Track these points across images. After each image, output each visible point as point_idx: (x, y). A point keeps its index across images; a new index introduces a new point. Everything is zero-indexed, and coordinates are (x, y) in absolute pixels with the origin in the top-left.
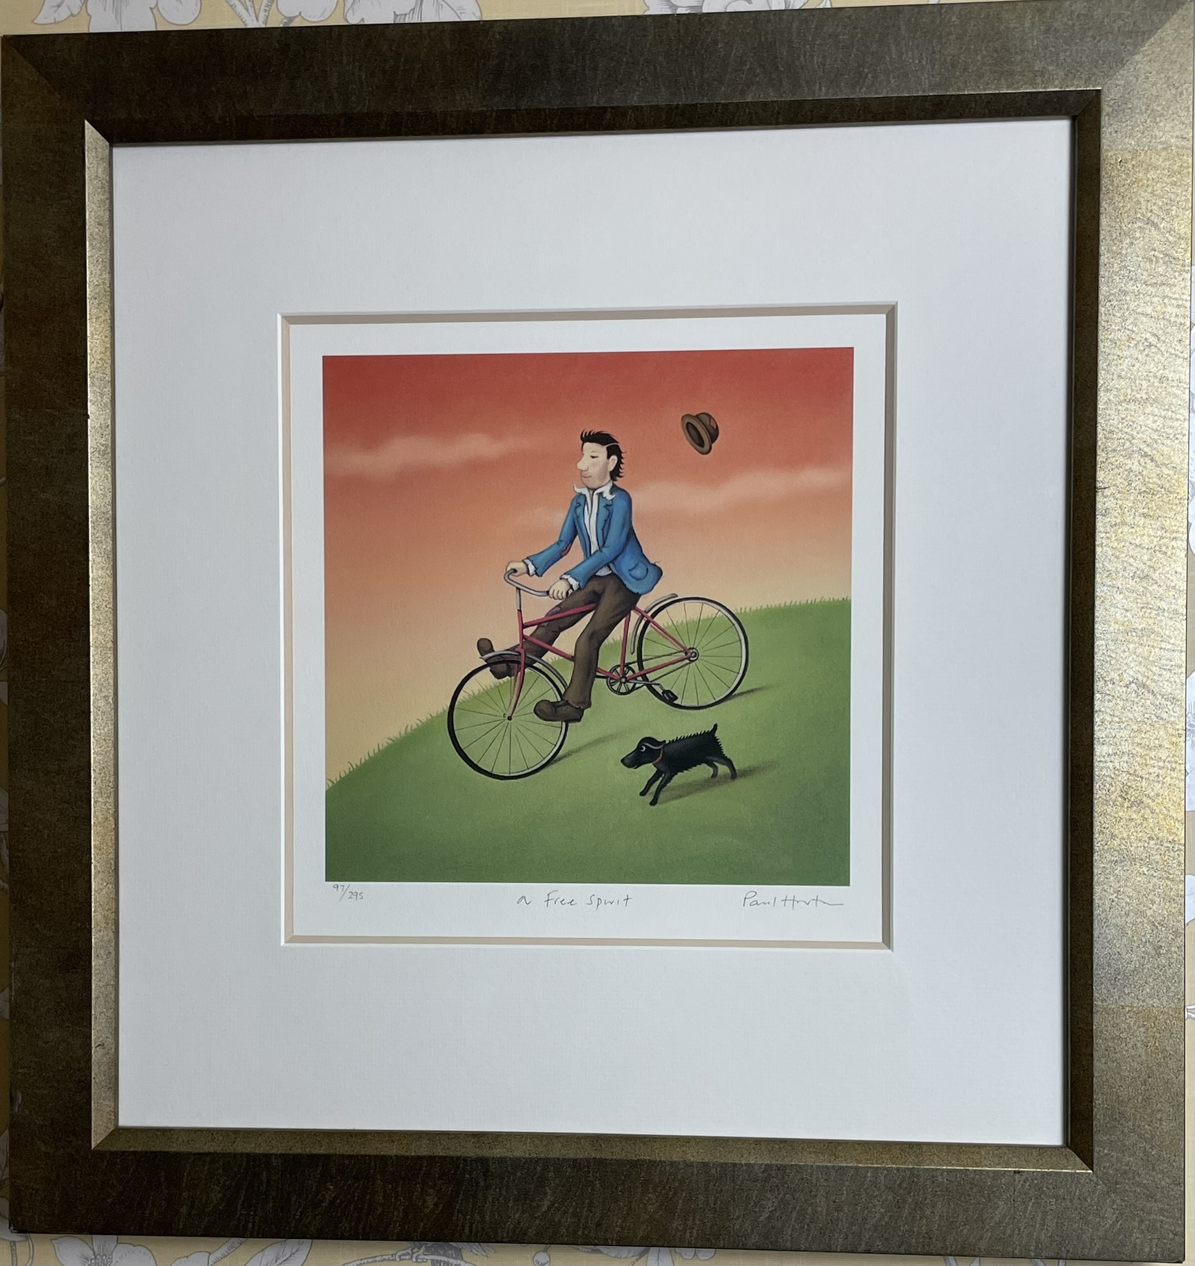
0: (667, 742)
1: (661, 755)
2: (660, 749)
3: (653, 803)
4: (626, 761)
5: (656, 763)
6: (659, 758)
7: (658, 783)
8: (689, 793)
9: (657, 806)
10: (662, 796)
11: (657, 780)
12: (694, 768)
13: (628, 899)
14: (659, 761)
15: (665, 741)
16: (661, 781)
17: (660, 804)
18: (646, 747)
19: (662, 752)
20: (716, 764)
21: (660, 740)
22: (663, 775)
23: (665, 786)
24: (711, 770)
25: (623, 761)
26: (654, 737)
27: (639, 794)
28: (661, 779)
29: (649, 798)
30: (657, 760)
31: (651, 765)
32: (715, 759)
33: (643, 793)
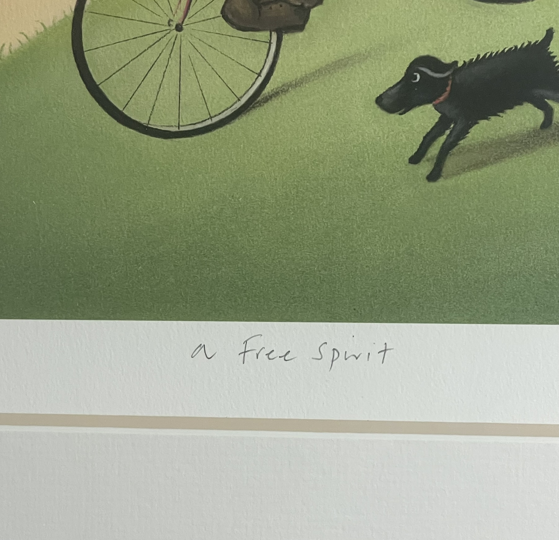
0: (460, 64)
1: (448, 89)
2: (447, 77)
3: (433, 176)
4: (385, 101)
5: (440, 103)
6: (446, 95)
7: (442, 139)
8: (499, 158)
9: (441, 182)
10: (450, 163)
11: (441, 133)
12: (508, 111)
13: (386, 350)
14: (446, 100)
15: (456, 63)
16: (449, 136)
17: (446, 178)
18: (421, 73)
19: (450, 82)
20: (550, 102)
21: (447, 60)
22: (452, 126)
23: (457, 145)
24: (540, 115)
25: (379, 101)
26: (436, 55)
27: (407, 159)
28: (448, 132)
29: (425, 167)
30: (441, 99)
31: (430, 106)
32: (549, 93)
33: (415, 159)
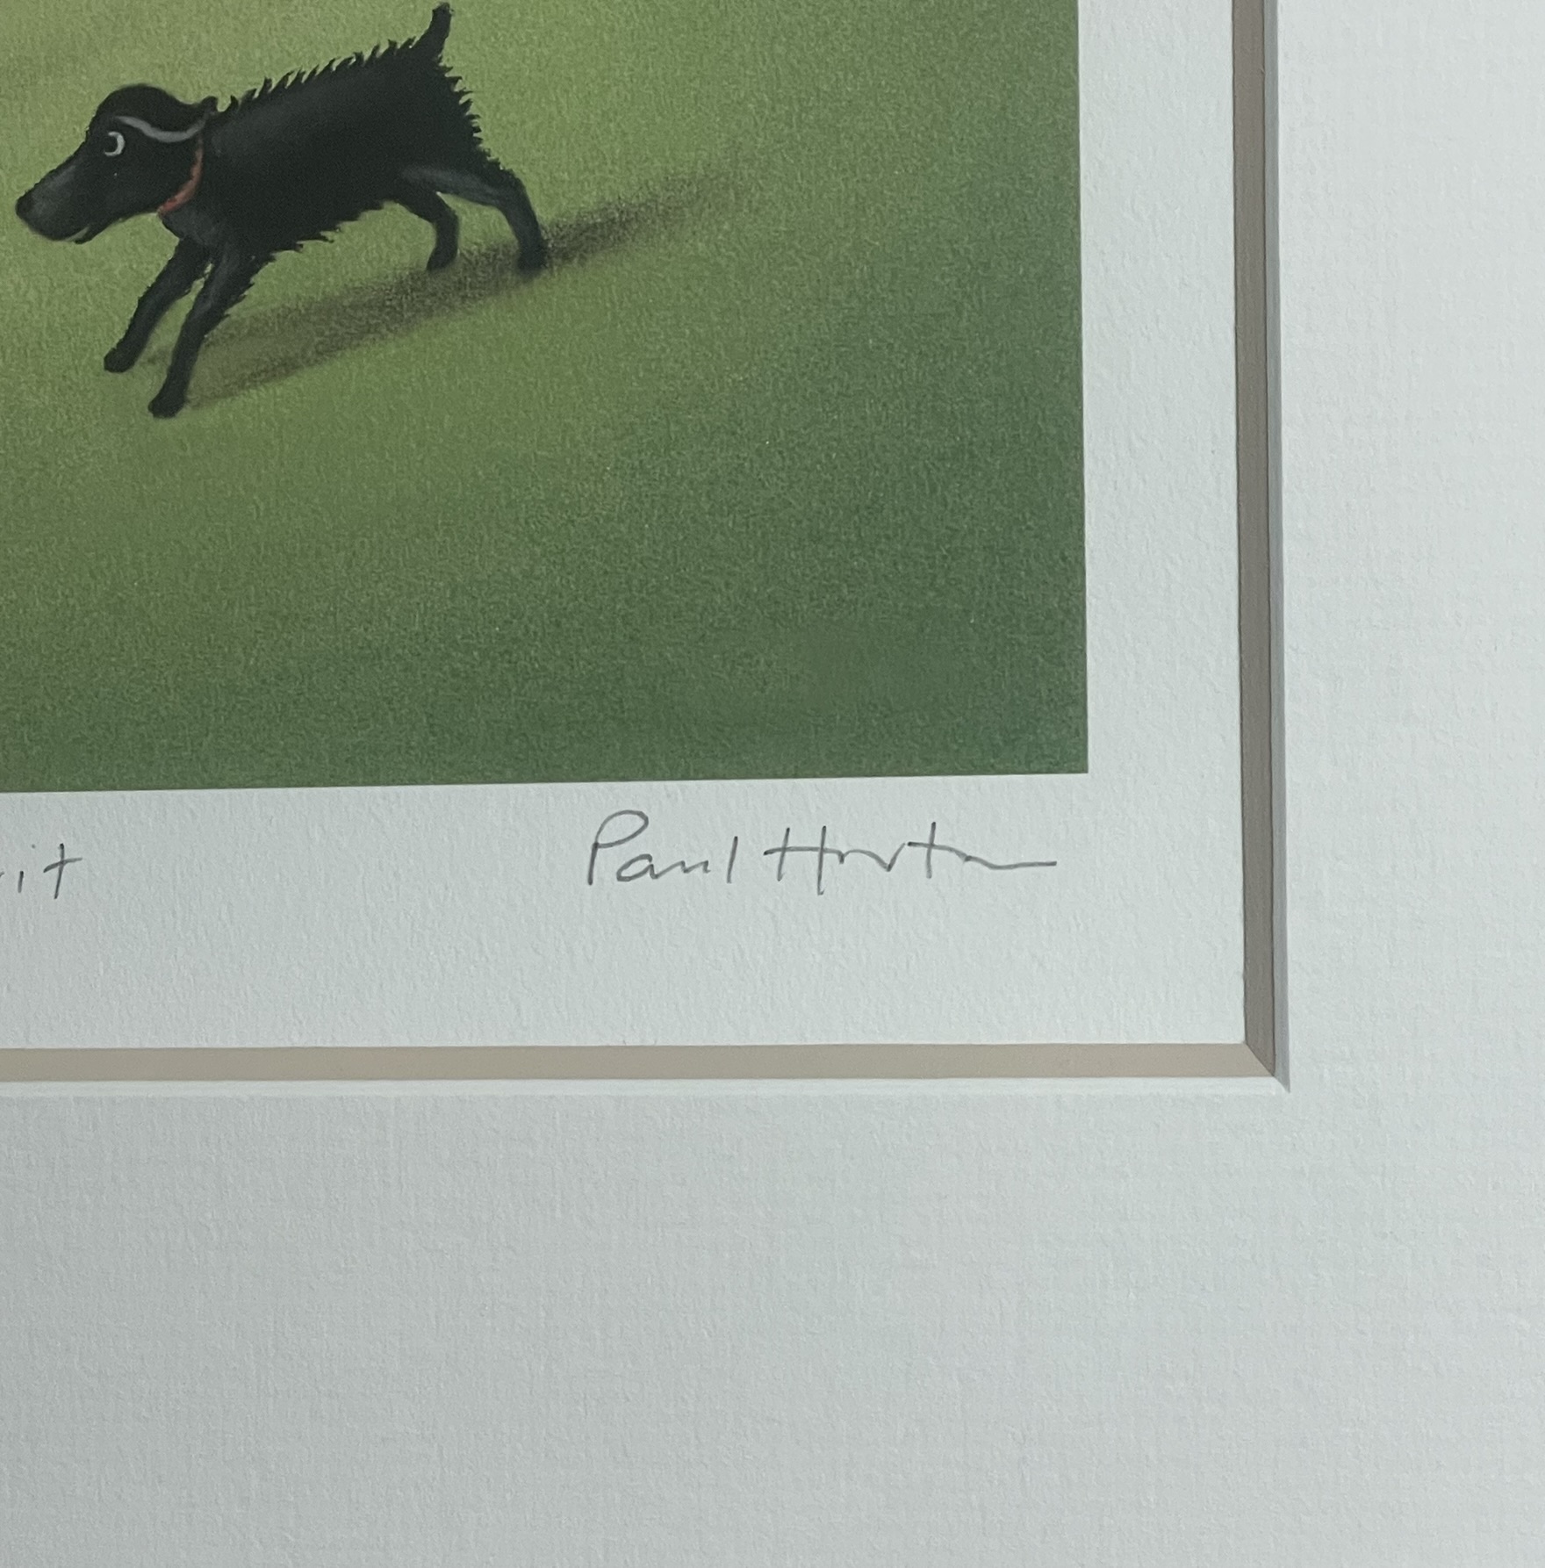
0: (222, 107)
1: (196, 171)
2: (193, 140)
3: (167, 403)
4: (40, 208)
5: (178, 210)
6: (191, 184)
7: (183, 306)
8: (329, 349)
9: (185, 416)
10: (205, 369)
11: (181, 291)
12: (347, 226)
13: (62, 863)
14: (189, 203)
15: (212, 101)
16: (202, 296)
17: (198, 406)
18: (127, 131)
19: (199, 155)
20: (448, 199)
21: (190, 95)
22: (209, 268)
23: (220, 318)
24: (425, 235)
25: (25, 207)
26: (162, 84)
28: (199, 285)
29: (147, 379)
30: (180, 197)
31: (152, 218)
32: (443, 176)
33: (121, 359)
